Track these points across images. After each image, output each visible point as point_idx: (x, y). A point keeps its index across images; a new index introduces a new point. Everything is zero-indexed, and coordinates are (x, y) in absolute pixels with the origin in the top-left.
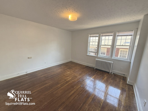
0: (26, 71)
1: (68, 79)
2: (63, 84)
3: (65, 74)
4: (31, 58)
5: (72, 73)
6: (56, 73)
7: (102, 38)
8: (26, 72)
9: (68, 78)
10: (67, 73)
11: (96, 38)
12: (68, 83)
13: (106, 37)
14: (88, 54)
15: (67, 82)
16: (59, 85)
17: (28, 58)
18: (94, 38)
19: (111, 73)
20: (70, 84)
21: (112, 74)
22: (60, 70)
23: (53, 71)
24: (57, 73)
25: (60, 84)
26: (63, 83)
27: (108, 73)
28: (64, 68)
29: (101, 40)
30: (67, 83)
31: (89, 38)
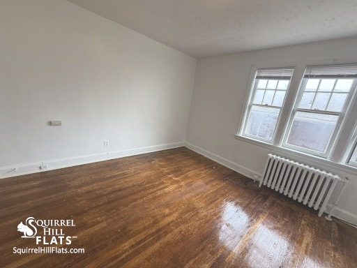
0: (39, 163)
1: (165, 216)
2: (145, 239)
3: (159, 193)
4: (60, 124)
5: (183, 190)
6: (130, 184)
7: (304, 84)
8: (40, 168)
9: (167, 211)
10: (166, 190)
11: (281, 81)
12: (161, 241)
13: (324, 81)
14: (241, 135)
15: (160, 233)
16: (127, 245)
17: (50, 123)
18: (273, 83)
19: (325, 214)
20: (168, 244)
21: (329, 219)
22: (145, 174)
23: (124, 174)
24: (134, 186)
25: (132, 241)
26: (142, 236)
27: (314, 212)
28: (161, 166)
29: (302, 91)
30: (159, 238)
31: (255, 80)
